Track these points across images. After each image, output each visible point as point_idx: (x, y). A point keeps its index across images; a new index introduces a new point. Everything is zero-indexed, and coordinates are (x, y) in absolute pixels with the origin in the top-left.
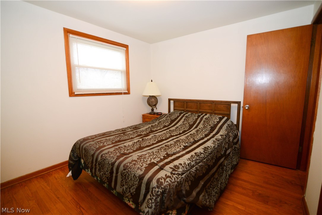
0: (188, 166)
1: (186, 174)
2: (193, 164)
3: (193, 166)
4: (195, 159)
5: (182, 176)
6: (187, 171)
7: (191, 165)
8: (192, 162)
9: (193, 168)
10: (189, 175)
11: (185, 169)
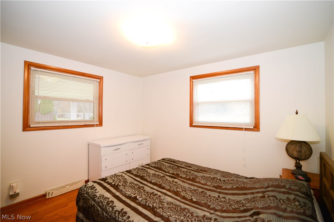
0: (92, 195)
1: (88, 196)
2: (96, 200)
3: (95, 201)
4: (102, 200)
5: (85, 194)
6: (89, 196)
7: (95, 197)
8: (97, 198)
9: (93, 201)
10: (88, 200)
11: (90, 194)
